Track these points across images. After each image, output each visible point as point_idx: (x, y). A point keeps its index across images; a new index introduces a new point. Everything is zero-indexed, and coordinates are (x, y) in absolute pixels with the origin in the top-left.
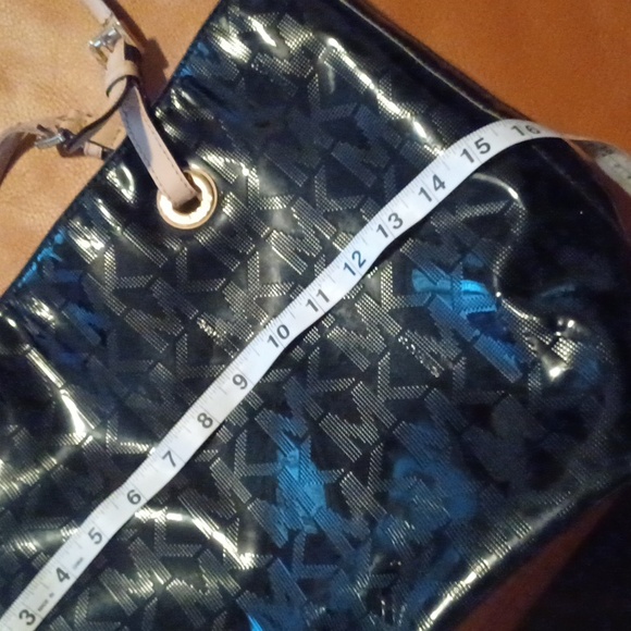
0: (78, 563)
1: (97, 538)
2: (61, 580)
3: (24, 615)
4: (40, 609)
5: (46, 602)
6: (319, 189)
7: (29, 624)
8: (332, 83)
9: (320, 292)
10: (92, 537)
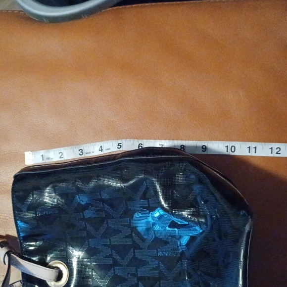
0: (108, 149)
1: (119, 147)
2: (100, 150)
3: (81, 151)
4: (86, 153)
5: (90, 153)
6: (92, 232)
7: (80, 154)
9: (255, 148)
10: (118, 146)
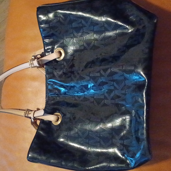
6: (75, 34)
8: (63, 17)
